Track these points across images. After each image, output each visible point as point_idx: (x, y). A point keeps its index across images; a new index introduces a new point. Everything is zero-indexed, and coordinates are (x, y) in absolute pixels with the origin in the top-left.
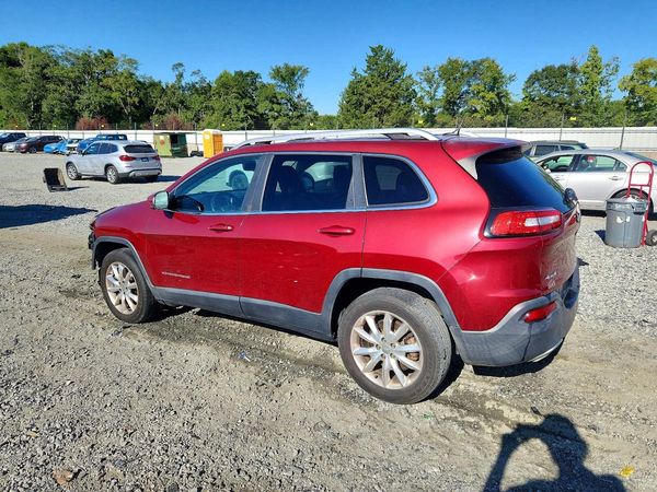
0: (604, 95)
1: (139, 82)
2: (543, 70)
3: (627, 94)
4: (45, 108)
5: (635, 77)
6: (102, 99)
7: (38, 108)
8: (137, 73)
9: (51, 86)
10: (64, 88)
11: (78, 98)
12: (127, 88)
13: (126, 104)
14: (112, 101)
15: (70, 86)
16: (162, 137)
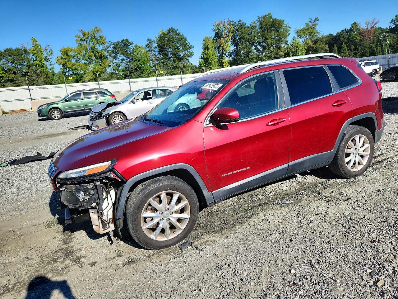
0: (49, 67)
2: (5, 51)
3: (61, 66)
5: (64, 57)
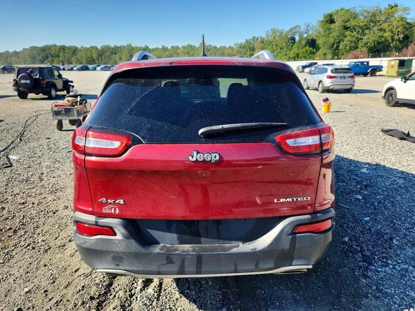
1: (408, 23)
4: (340, 47)
6: (377, 38)
7: (337, 48)
8: (408, 17)
9: (348, 33)
10: (355, 33)
11: (362, 39)
12: (396, 29)
13: (393, 40)
14: (383, 39)
15: (359, 31)
16: (393, 63)
